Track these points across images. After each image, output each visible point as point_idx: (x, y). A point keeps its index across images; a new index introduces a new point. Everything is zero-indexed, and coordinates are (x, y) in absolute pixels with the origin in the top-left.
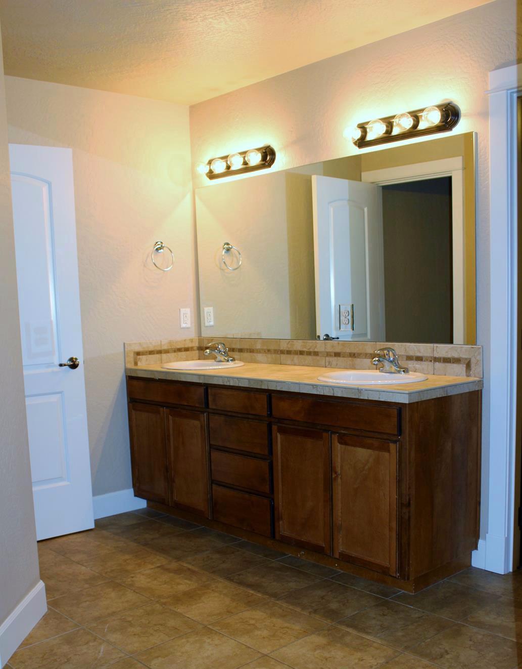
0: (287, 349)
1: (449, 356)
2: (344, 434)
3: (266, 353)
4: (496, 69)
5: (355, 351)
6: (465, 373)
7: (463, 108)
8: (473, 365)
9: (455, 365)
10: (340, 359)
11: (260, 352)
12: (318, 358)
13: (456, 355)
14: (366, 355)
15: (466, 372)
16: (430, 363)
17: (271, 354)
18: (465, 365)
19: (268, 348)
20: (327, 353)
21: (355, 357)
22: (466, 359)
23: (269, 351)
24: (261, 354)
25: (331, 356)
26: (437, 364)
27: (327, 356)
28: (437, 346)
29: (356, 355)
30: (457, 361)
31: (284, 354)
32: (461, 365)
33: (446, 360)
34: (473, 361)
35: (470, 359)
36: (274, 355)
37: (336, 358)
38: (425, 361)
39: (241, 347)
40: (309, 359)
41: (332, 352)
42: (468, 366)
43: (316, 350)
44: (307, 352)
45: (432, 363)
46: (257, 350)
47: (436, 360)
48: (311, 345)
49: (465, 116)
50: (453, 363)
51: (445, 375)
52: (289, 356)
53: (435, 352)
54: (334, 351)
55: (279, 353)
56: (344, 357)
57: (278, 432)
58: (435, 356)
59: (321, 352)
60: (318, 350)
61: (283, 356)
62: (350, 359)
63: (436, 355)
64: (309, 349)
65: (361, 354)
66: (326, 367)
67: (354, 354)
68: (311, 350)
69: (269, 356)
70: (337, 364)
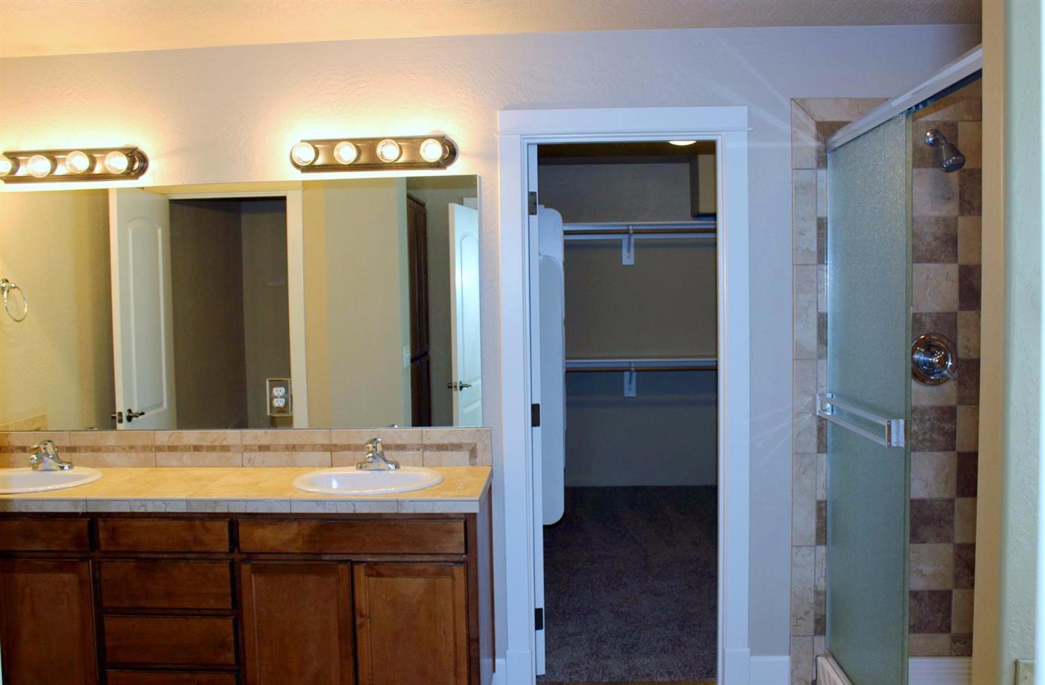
0: (170, 444)
1: (446, 442)
2: (376, 563)
3: (127, 452)
4: (505, 109)
5: (295, 442)
6: (468, 461)
7: (461, 144)
8: (479, 452)
9: (454, 453)
10: (269, 454)
11: (114, 451)
12: (229, 454)
13: (455, 440)
14: (314, 448)
15: (470, 460)
16: (418, 452)
17: (137, 452)
18: (468, 453)
19: (131, 444)
20: (245, 446)
21: (296, 450)
22: (470, 444)
23: (132, 448)
24: (115, 454)
25: (252, 450)
26: (428, 454)
27: (245, 450)
28: (427, 431)
29: (297, 448)
30: (457, 447)
31: (164, 451)
32: (463, 452)
33: (441, 448)
34: (480, 447)
35: (475, 444)
36: (142, 455)
37: (262, 453)
38: (409, 450)
39: (73, 444)
40: (213, 456)
41: (255, 445)
42: (473, 453)
43: (225, 443)
44: (207, 446)
45: (420, 452)
46: (108, 447)
47: (425, 447)
48: (215, 436)
49: (464, 154)
50: (451, 450)
51: (440, 466)
52: (173, 453)
53: (424, 438)
54: (258, 443)
55: (153, 450)
56: (275, 451)
57: (252, 573)
58: (424, 443)
59: (235, 446)
60: (229, 444)
61: (160, 455)
62: (287, 453)
63: (426, 442)
64: (213, 442)
65: (306, 445)
66: (243, 466)
67: (294, 446)
68: (216, 443)
69: (133, 455)
70: (263, 462)
